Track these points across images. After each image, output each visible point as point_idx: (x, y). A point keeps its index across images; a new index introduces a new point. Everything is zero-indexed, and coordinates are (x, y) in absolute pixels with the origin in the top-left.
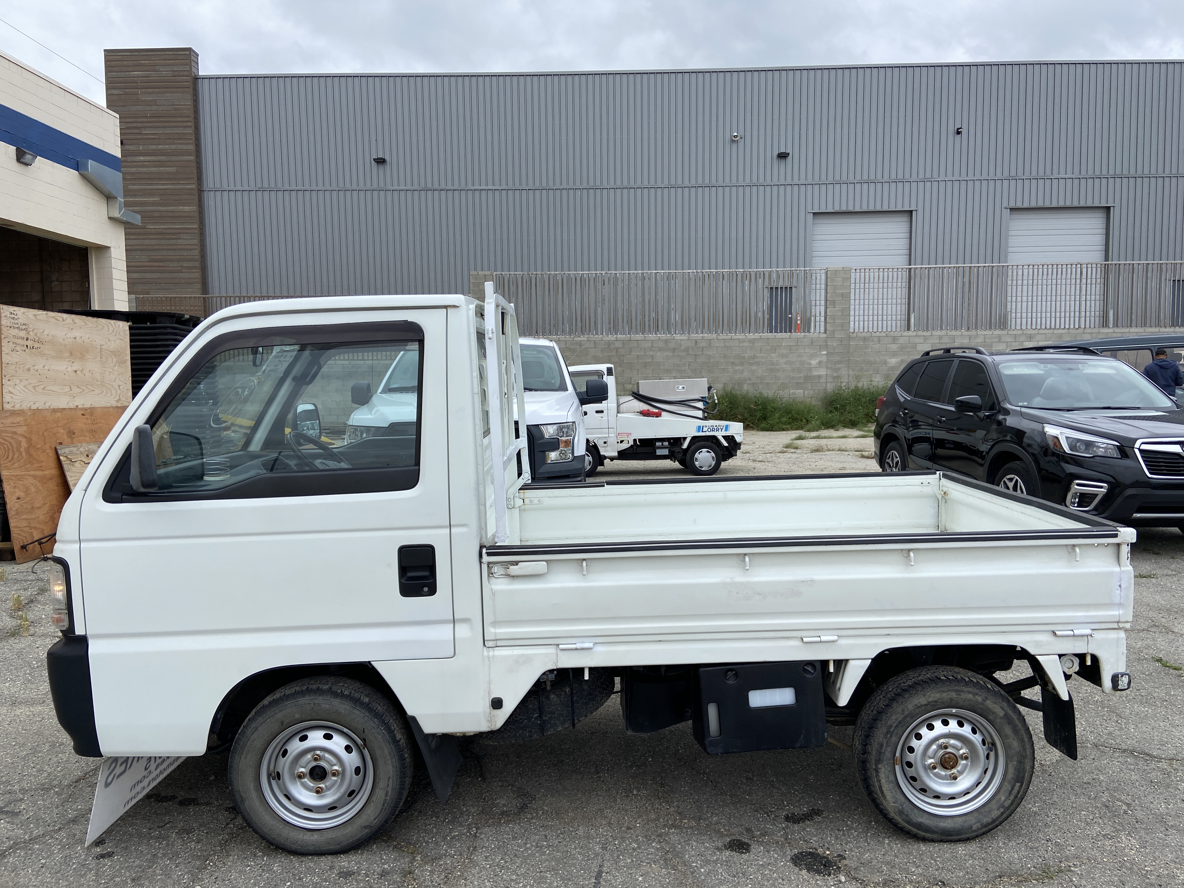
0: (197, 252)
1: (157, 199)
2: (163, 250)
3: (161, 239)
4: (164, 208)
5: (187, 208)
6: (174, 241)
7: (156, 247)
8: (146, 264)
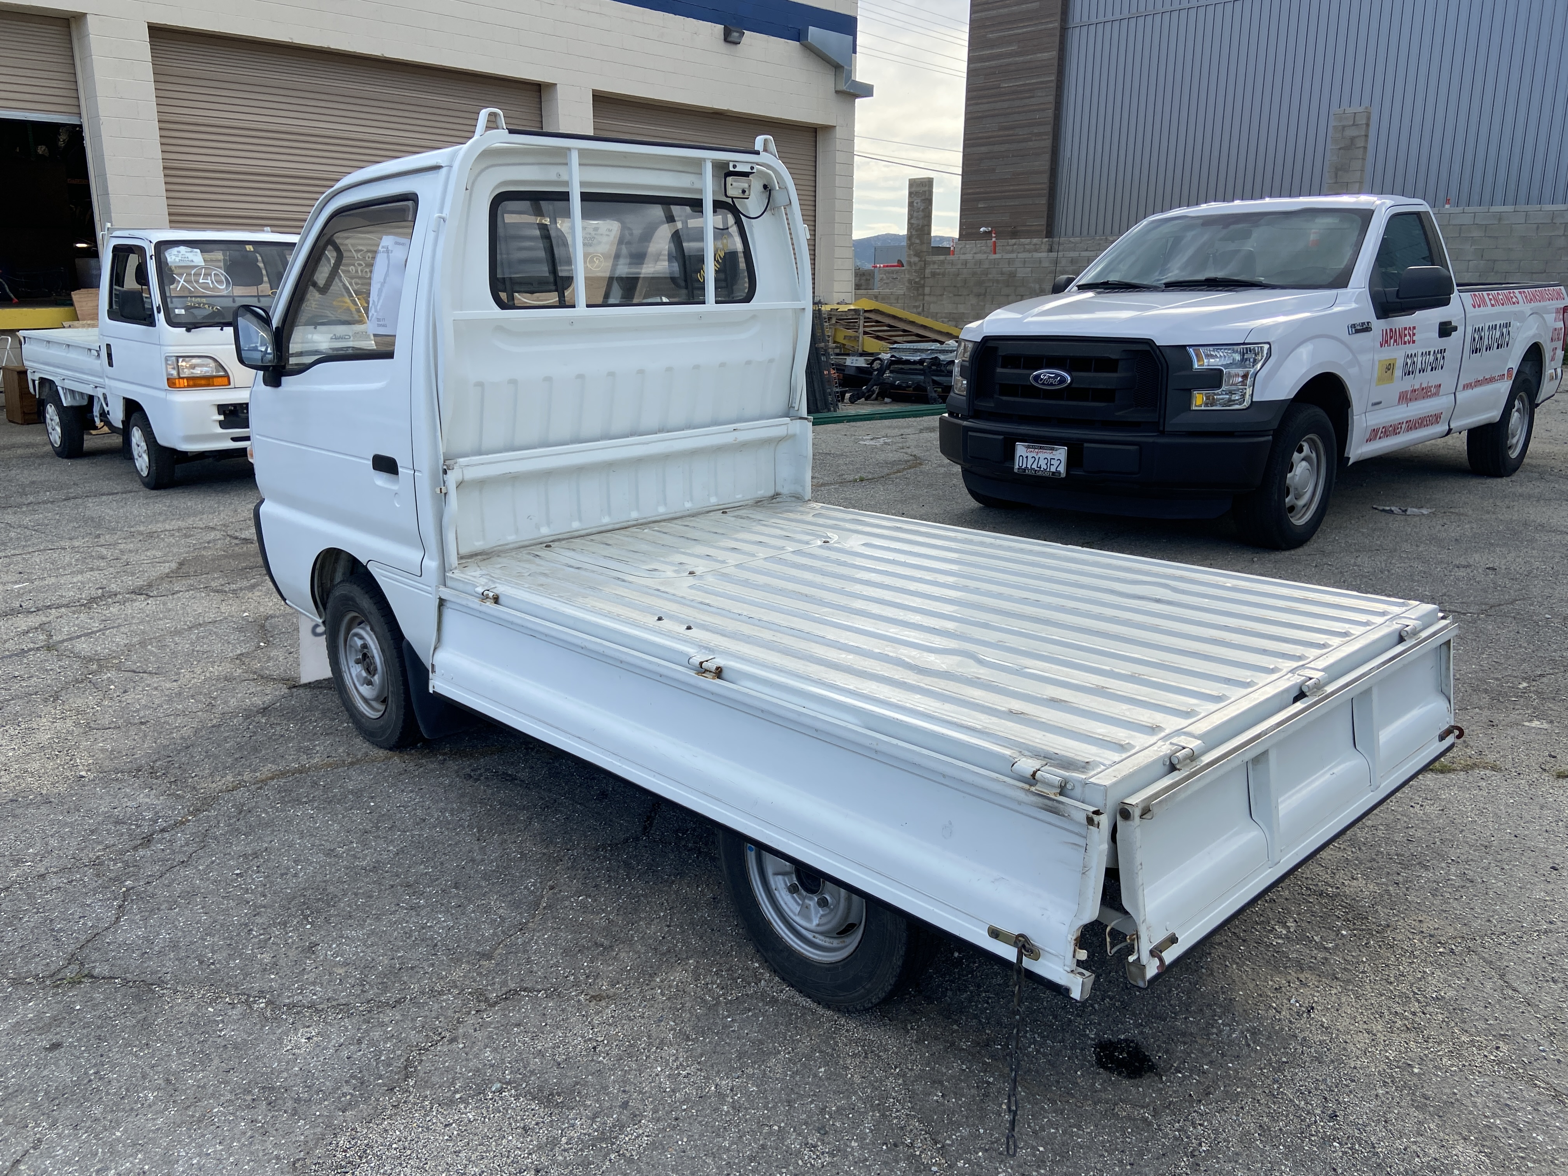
0: (1050, 113)
1: (1014, 48)
2: (1015, 113)
3: (1013, 100)
4: (1021, 59)
5: (1046, 55)
6: (1027, 101)
7: (1008, 111)
8: (995, 134)
